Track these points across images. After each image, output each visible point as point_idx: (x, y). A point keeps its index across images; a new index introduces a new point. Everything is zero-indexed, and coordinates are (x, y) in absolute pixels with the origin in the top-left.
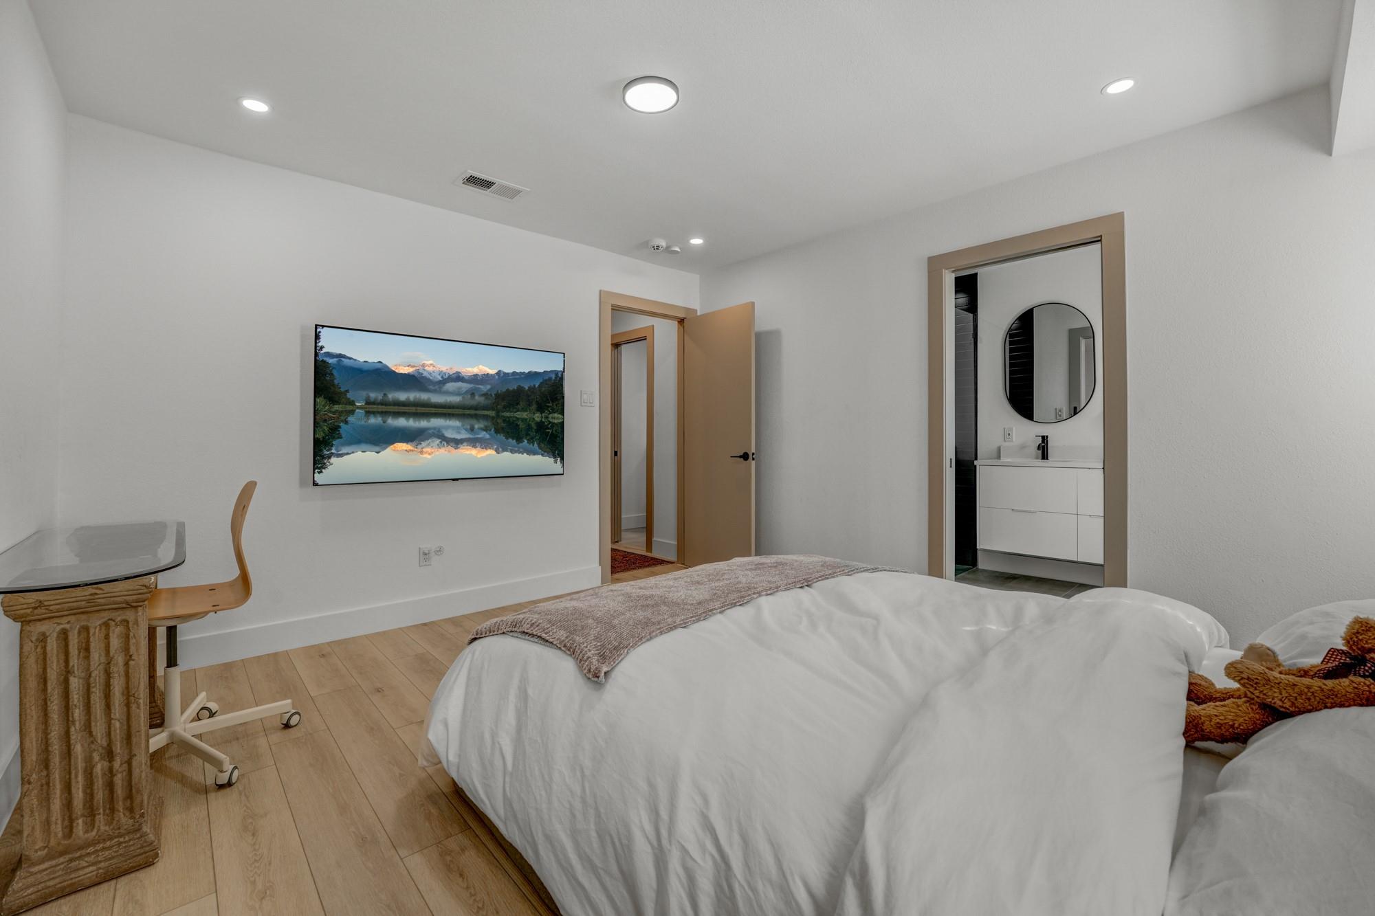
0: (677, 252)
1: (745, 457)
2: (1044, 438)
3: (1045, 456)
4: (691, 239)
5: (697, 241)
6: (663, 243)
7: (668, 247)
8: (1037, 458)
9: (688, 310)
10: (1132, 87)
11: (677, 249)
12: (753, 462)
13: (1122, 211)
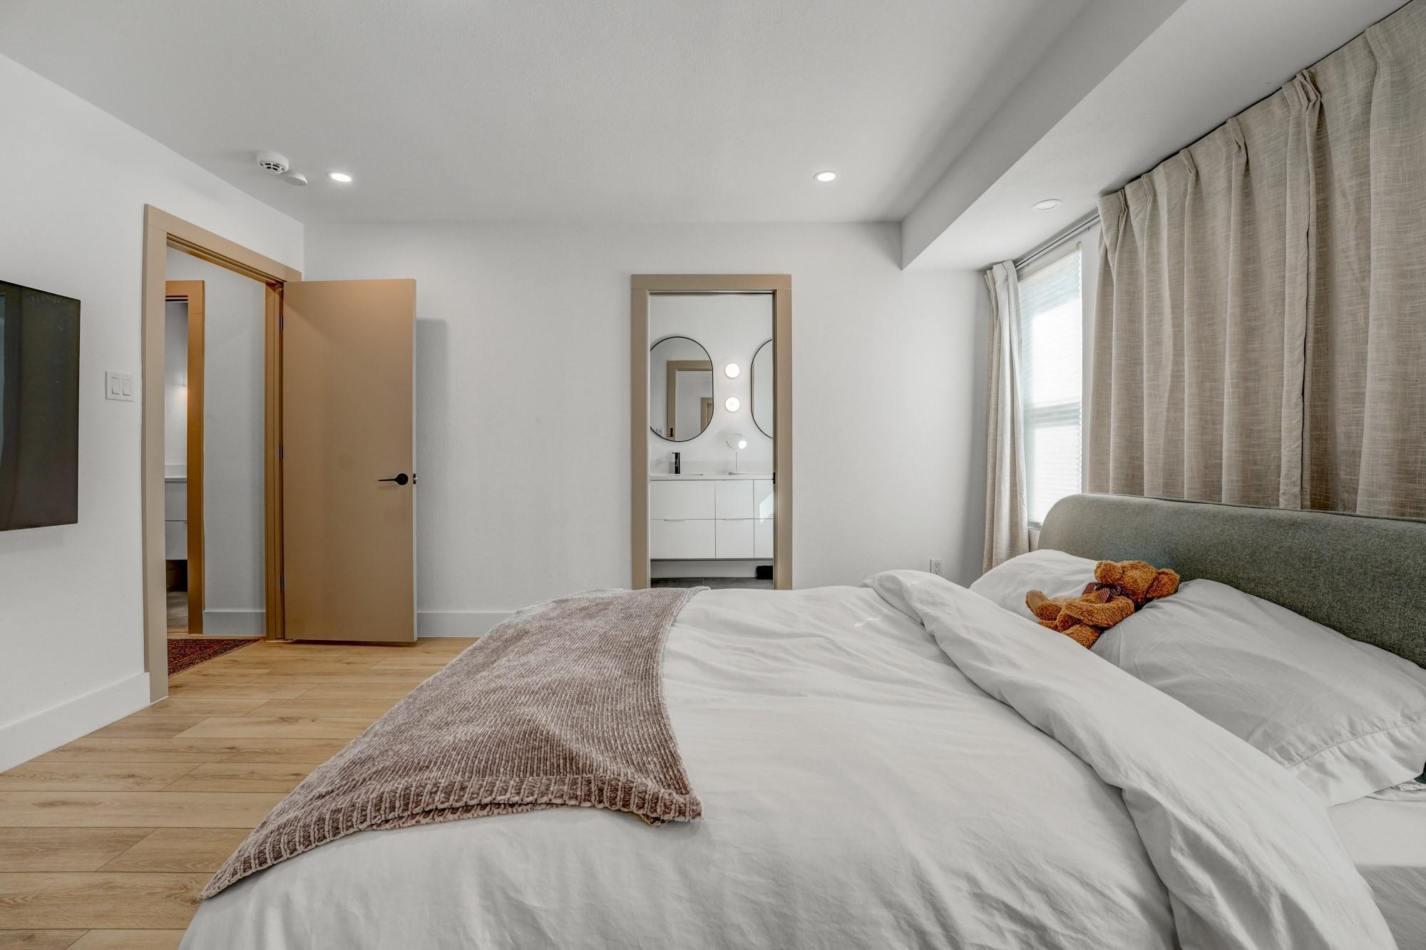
0: (301, 183)
1: (402, 479)
2: (677, 455)
3: (677, 471)
4: (333, 172)
5: (341, 178)
6: (285, 163)
7: (289, 172)
8: (670, 472)
9: (288, 270)
10: (832, 181)
11: (303, 179)
12: (414, 486)
13: (789, 273)
